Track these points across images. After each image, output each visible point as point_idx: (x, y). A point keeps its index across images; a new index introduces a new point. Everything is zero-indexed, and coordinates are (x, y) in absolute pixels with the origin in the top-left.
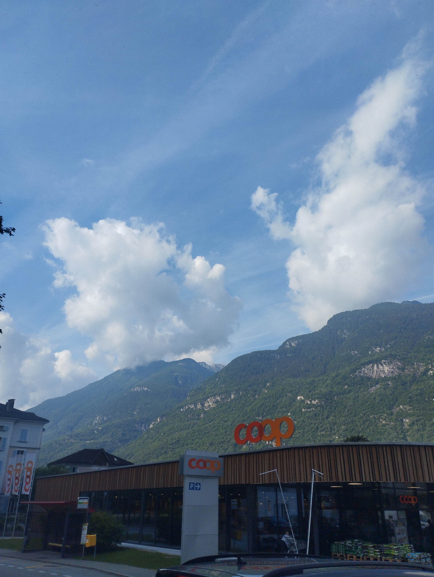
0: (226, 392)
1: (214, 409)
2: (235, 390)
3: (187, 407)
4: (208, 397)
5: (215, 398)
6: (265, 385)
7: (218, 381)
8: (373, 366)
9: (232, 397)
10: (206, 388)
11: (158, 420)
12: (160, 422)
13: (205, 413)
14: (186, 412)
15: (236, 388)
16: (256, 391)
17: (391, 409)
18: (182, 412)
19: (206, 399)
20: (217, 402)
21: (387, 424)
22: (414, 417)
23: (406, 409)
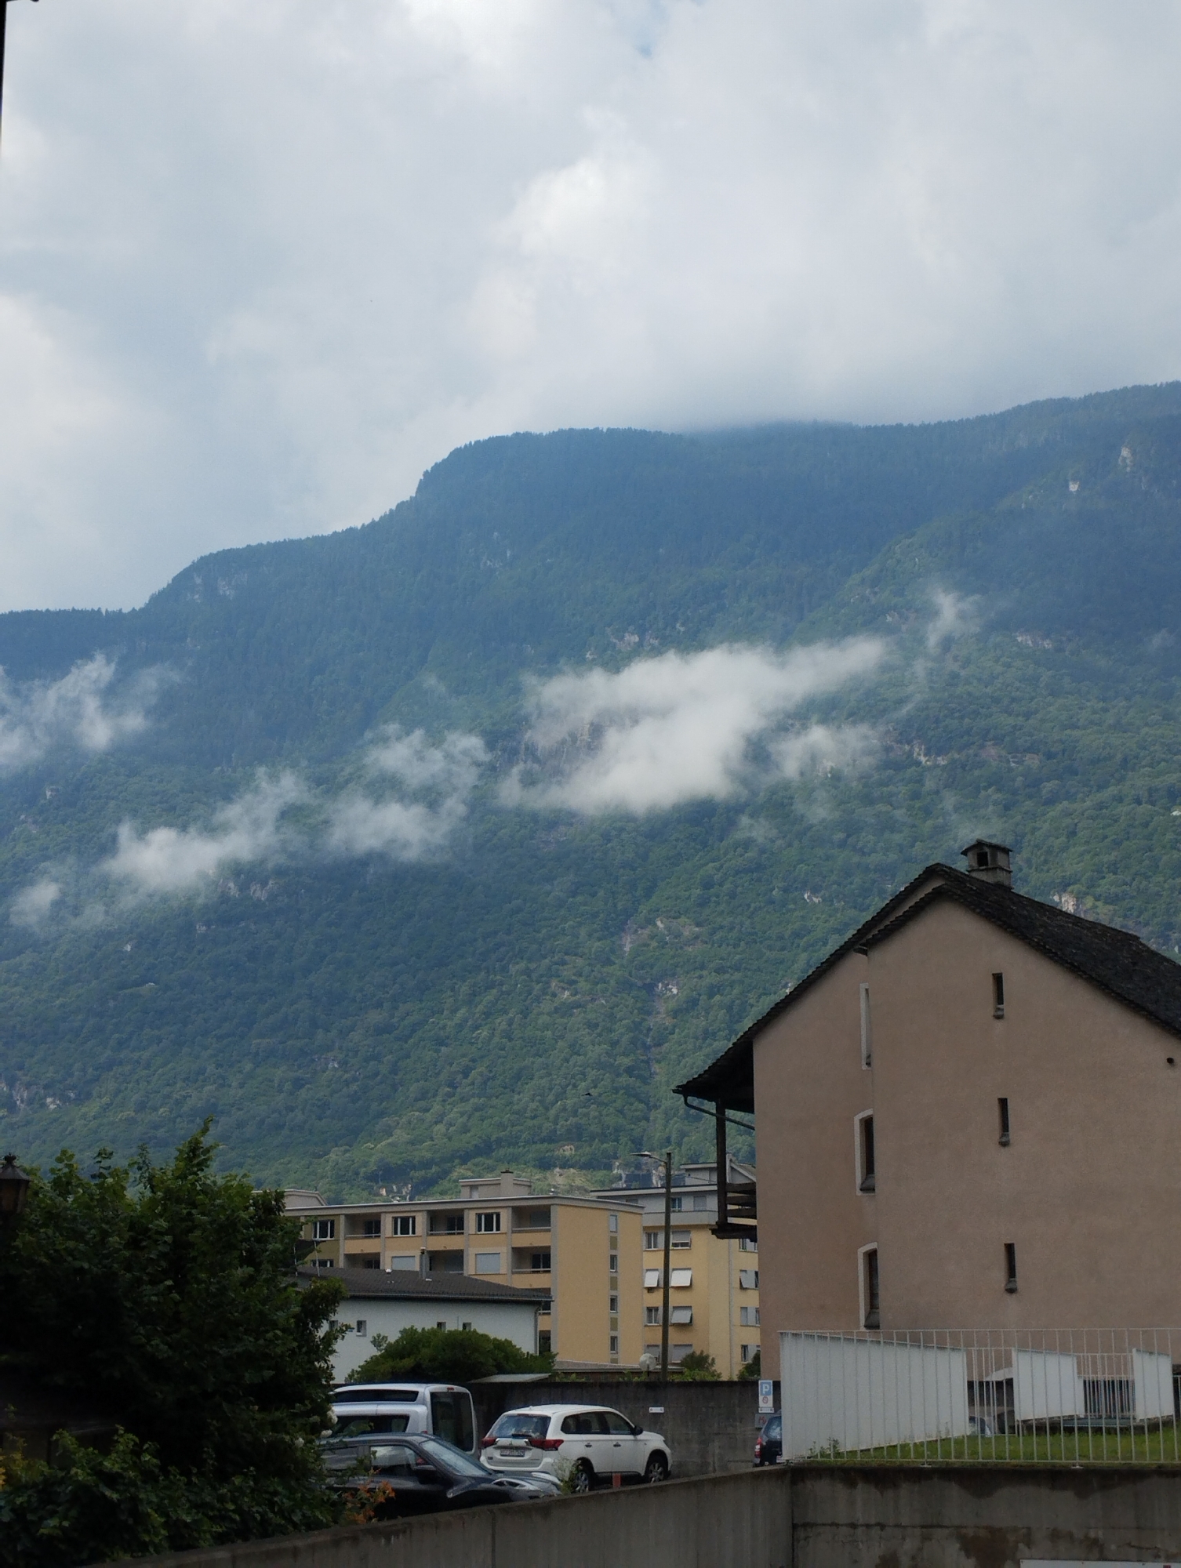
17: (612, 935)
21: (578, 1005)
22: (705, 973)
23: (678, 936)
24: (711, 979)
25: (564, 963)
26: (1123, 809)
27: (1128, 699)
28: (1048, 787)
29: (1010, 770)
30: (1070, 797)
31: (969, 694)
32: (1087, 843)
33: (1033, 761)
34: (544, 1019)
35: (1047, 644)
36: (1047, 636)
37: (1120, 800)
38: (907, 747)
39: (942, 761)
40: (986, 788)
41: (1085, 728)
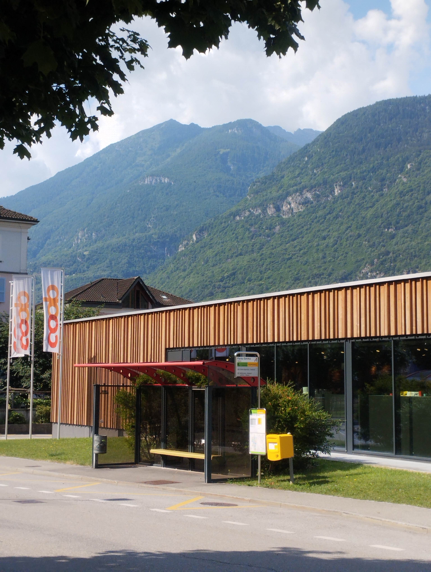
0: (325, 183)
1: (300, 215)
2: (343, 179)
3: (247, 213)
4: (288, 194)
5: (301, 194)
6: (403, 167)
7: (307, 162)
9: (337, 192)
10: (283, 177)
11: (194, 237)
12: (197, 242)
13: (283, 223)
14: (247, 222)
15: (343, 174)
16: (383, 180)
18: (238, 222)
19: (283, 198)
20: (306, 202)
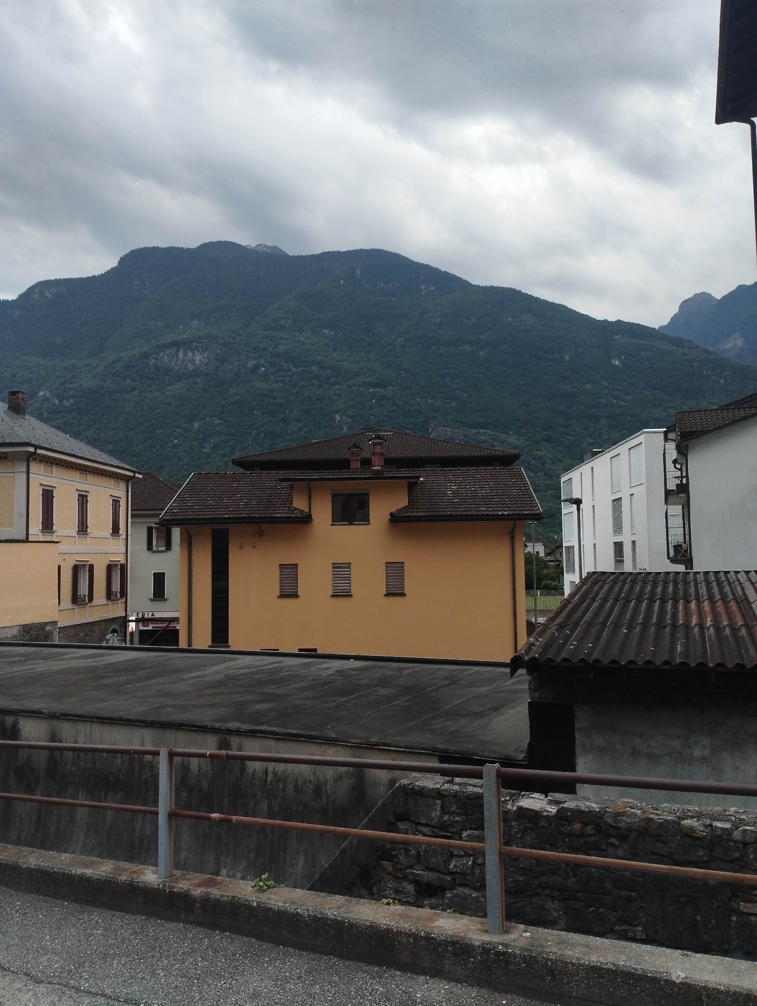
8: (178, 351)
17: (191, 422)
21: (180, 445)
22: (222, 436)
23: (213, 423)
24: (224, 438)
25: (175, 431)
26: (354, 388)
27: (357, 353)
28: (332, 380)
29: (321, 374)
30: (339, 384)
31: (308, 349)
32: (344, 399)
33: (328, 371)
34: (168, 449)
35: (332, 333)
36: (332, 331)
37: (354, 385)
38: (288, 365)
39: (299, 370)
40: (313, 380)
41: (344, 362)
